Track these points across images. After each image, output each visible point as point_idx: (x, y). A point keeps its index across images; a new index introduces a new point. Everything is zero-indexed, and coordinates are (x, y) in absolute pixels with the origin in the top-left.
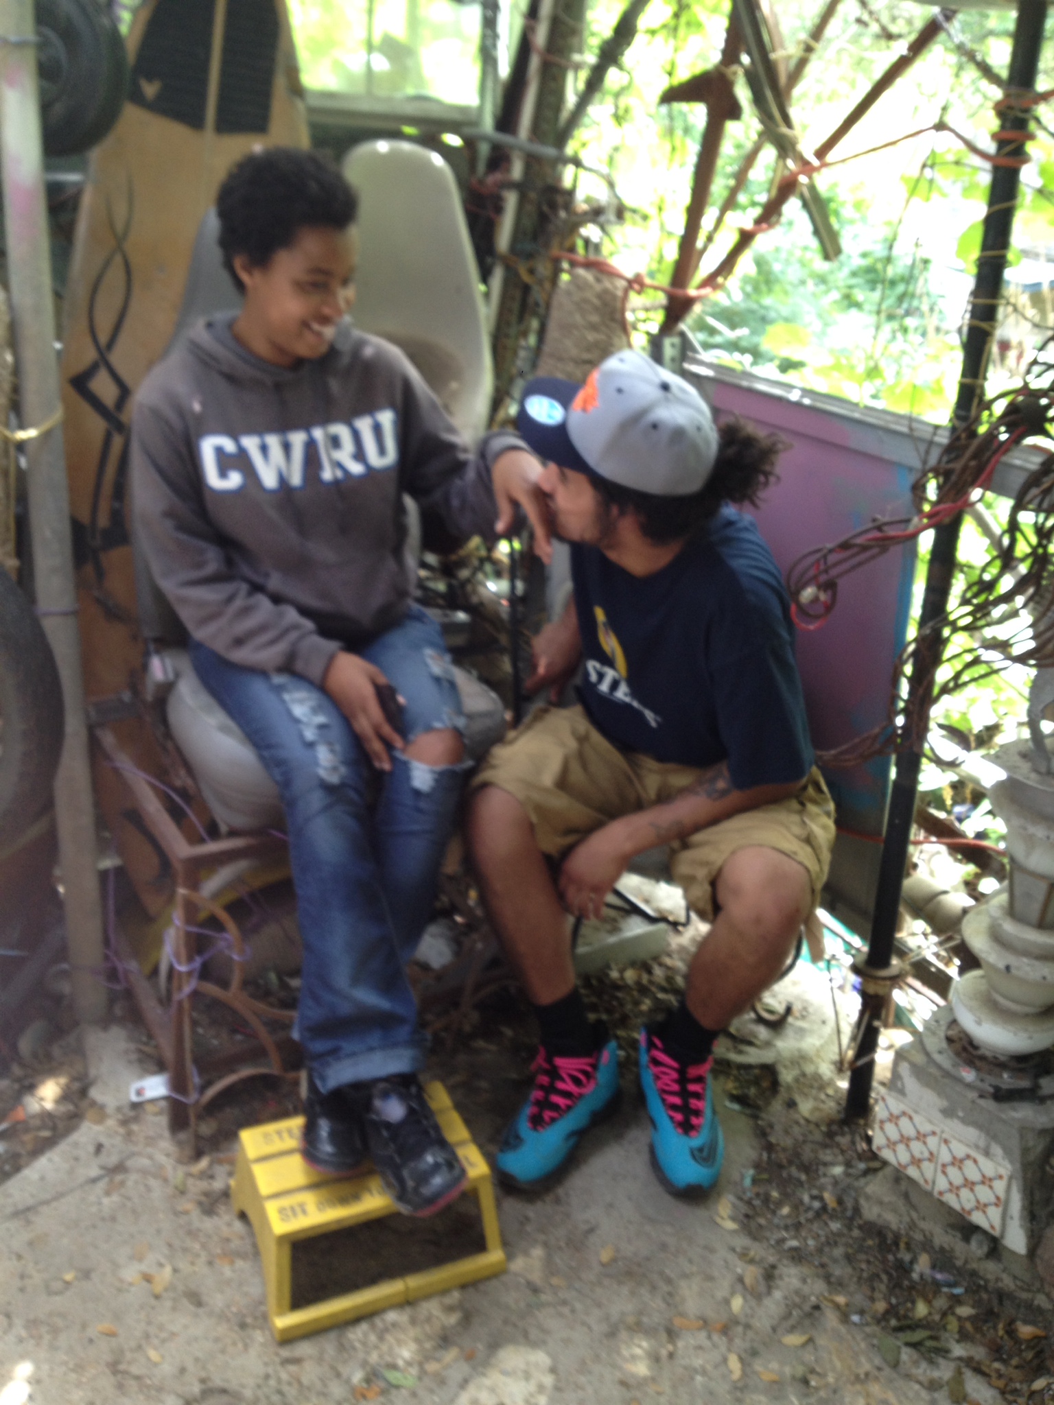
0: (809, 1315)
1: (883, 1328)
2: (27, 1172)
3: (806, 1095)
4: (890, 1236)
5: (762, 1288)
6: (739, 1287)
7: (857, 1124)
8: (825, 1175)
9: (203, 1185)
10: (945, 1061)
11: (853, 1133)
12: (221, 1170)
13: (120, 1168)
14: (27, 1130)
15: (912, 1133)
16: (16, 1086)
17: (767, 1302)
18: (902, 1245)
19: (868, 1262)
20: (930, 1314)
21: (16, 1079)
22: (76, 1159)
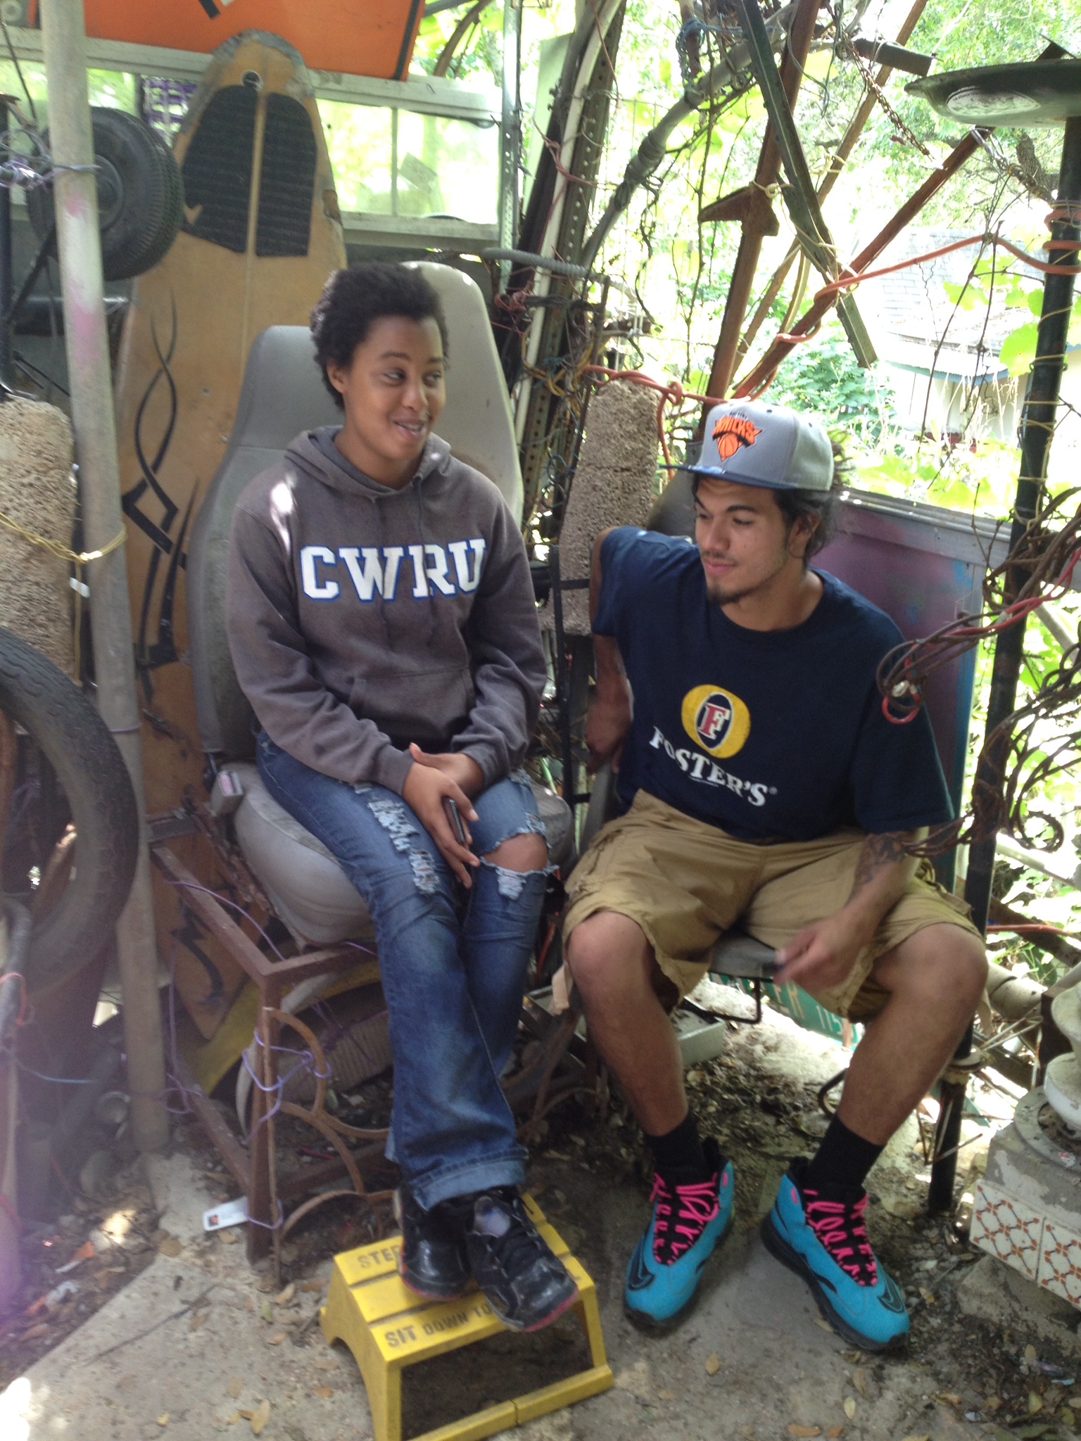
0: (924, 1415)
1: (1000, 1425)
2: (104, 1311)
3: (887, 1190)
4: (992, 1328)
5: (872, 1389)
6: (849, 1390)
7: (943, 1216)
8: (918, 1270)
9: (291, 1314)
10: (1043, 1146)
11: (940, 1226)
12: (307, 1298)
13: (202, 1301)
14: (99, 1268)
15: (1013, 1223)
16: (81, 1221)
17: (879, 1403)
18: (1006, 1338)
19: (974, 1357)
20: (1044, 1407)
21: (81, 1215)
22: (156, 1294)
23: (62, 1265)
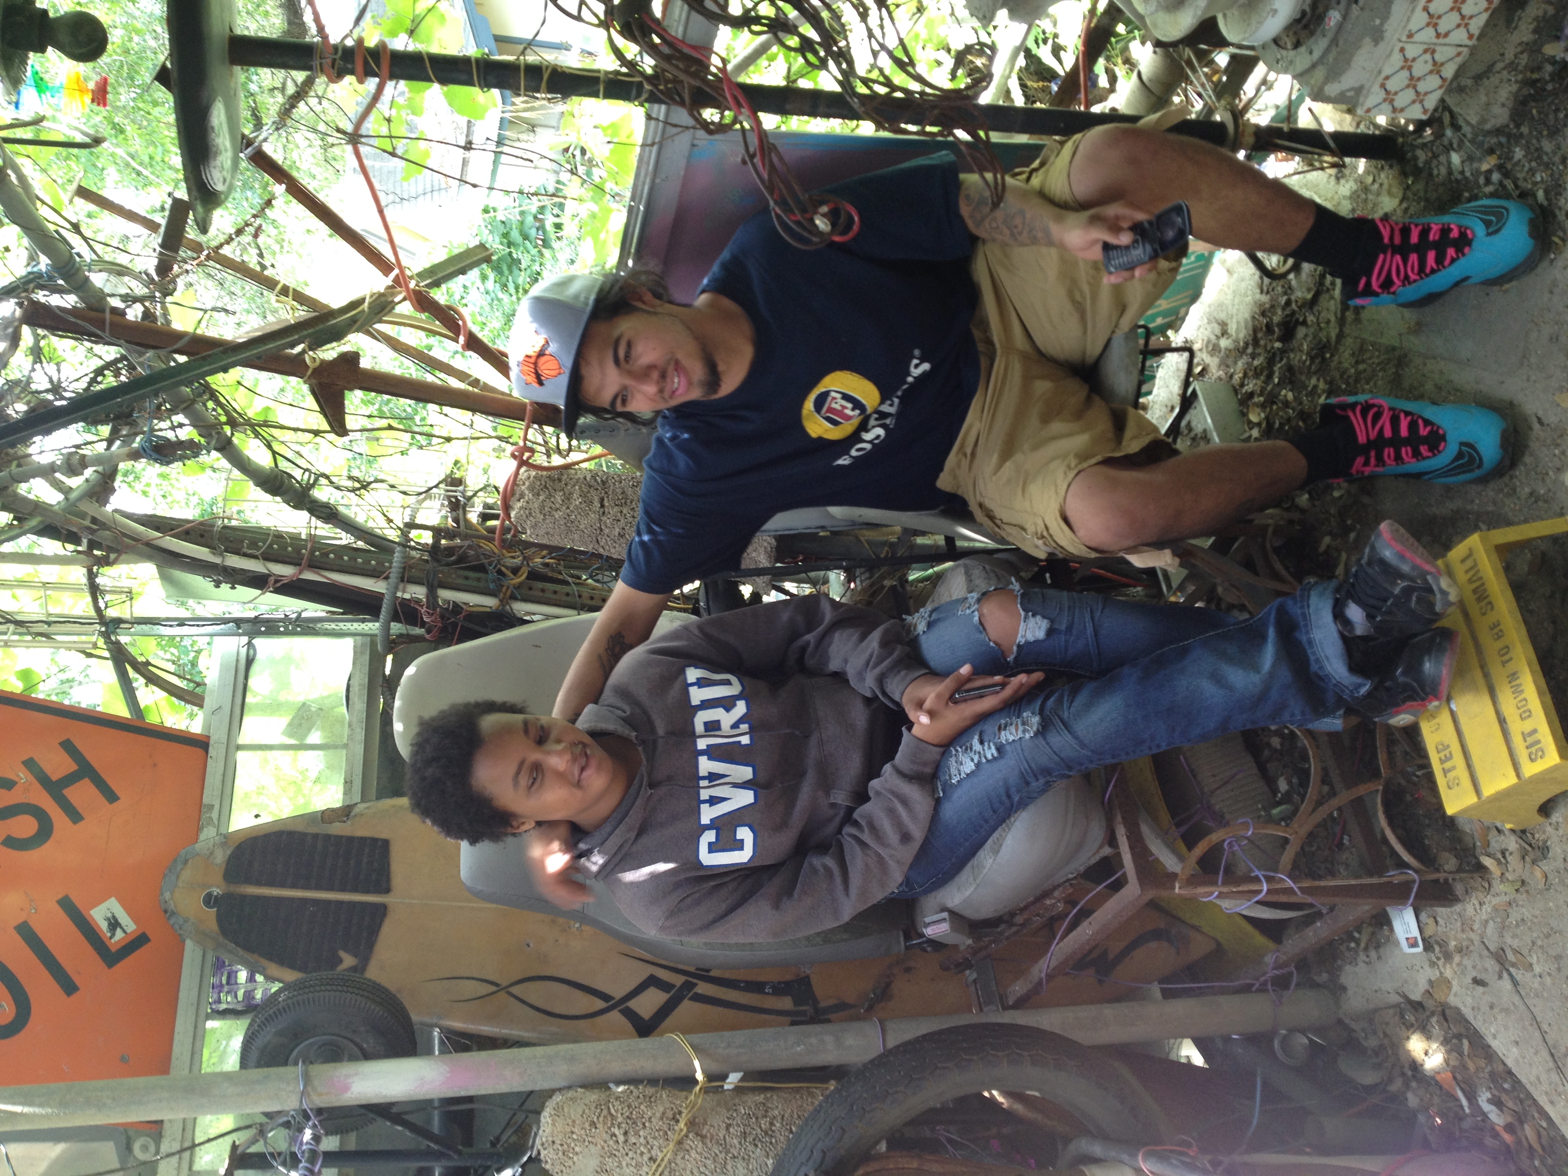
2: (1510, 1063)
3: (1375, 205)
4: (1525, 91)
7: (1403, 144)
8: (1462, 172)
9: (1514, 861)
10: (1319, 45)
11: (1414, 147)
12: (1497, 843)
13: (1499, 957)
14: (1464, 1067)
15: (1405, 74)
16: (1414, 1084)
18: (1535, 76)
19: (1557, 110)
21: (1407, 1085)
22: (1491, 1007)
23: (1462, 1107)
